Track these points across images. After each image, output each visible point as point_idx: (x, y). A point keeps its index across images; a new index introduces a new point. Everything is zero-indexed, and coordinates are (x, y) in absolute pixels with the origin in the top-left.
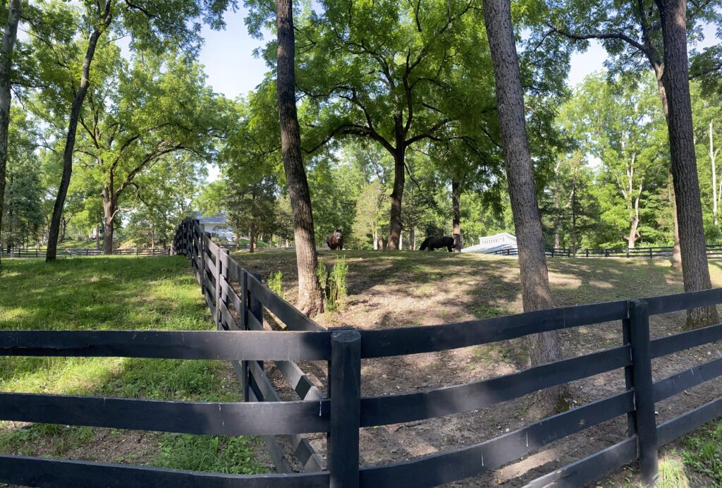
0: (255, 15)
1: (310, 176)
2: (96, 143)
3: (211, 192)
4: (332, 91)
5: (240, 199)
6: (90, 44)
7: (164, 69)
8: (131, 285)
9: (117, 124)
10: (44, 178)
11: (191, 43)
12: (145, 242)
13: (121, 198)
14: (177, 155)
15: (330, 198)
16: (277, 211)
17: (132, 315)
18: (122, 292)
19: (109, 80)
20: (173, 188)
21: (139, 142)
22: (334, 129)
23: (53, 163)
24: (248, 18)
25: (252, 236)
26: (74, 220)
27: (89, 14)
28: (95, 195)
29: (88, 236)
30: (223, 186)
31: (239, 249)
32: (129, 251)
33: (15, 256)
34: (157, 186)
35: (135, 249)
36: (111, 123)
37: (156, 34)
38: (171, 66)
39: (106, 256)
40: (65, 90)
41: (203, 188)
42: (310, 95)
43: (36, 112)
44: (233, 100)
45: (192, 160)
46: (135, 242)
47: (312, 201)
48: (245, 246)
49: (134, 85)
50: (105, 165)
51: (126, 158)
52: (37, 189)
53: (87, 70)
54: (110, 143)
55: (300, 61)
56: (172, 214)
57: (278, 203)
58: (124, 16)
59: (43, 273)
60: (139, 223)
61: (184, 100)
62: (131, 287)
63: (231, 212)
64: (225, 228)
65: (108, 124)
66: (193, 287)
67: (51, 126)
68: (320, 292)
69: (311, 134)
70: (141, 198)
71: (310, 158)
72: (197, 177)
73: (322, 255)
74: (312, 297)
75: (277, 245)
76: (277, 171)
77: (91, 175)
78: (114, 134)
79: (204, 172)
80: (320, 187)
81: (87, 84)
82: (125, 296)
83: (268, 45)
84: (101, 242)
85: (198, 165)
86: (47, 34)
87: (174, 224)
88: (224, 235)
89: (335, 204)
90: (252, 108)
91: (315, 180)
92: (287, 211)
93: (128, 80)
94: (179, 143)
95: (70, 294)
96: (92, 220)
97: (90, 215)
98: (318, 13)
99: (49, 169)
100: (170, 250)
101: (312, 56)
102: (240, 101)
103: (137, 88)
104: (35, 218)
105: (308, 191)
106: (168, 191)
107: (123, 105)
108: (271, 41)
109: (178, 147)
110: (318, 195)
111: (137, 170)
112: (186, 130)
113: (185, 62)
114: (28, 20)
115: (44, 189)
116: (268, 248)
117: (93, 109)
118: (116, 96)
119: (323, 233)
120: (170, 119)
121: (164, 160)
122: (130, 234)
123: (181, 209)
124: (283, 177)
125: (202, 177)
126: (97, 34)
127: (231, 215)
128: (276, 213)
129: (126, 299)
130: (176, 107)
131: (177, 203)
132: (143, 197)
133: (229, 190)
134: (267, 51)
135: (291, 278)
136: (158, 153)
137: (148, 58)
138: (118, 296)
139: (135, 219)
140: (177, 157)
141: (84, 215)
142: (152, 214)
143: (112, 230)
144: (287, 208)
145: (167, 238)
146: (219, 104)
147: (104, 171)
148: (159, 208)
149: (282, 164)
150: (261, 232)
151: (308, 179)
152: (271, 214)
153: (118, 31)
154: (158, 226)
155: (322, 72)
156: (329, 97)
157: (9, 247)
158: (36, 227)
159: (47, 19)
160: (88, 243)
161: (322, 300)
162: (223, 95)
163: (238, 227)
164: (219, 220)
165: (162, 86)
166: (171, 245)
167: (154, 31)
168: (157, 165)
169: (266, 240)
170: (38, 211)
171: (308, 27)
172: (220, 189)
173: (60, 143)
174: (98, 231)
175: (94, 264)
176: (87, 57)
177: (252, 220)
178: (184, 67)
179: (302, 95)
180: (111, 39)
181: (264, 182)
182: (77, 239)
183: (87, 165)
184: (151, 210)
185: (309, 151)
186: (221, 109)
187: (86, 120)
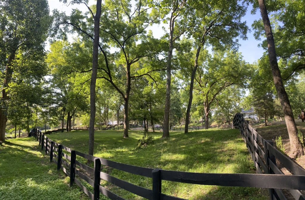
0: (257, 32)
1: (287, 89)
2: (200, 86)
3: (247, 100)
4: (291, 54)
5: (258, 102)
6: (197, 52)
7: (225, 56)
8: (217, 143)
9: (208, 78)
10: (182, 100)
11: (235, 46)
12: (221, 122)
13: (211, 105)
14: (233, 87)
15: (297, 97)
16: (274, 105)
17: (218, 157)
18: (214, 147)
19: (205, 63)
20: (231, 99)
21: (217, 83)
22: (295, 68)
23: (185, 94)
24: (255, 34)
25: (265, 117)
26: (193, 114)
27: (196, 41)
28: (201, 105)
29: (198, 121)
30: (251, 97)
31: (260, 123)
32: (215, 127)
33: (173, 130)
34: (225, 99)
35: (217, 125)
36: (206, 77)
37: (222, 44)
38: (228, 55)
39: (206, 130)
40: (189, 68)
41: (244, 99)
42: (282, 57)
43: (178, 77)
44: (252, 64)
45: (238, 88)
46: (217, 122)
47: (289, 99)
48: (263, 122)
49: (214, 63)
50: (204, 93)
51: (212, 90)
52: (180, 104)
53: (197, 61)
54: (206, 85)
55: (276, 45)
56: (231, 110)
57: (275, 102)
58: (209, 40)
59: (184, 139)
60: (218, 114)
61: (234, 67)
62: (217, 145)
63: (256, 108)
64: (253, 114)
65: (205, 78)
66: (243, 144)
67: (184, 81)
68: (301, 145)
69: (285, 72)
70: (219, 104)
71: (286, 82)
72: (241, 94)
73: (298, 125)
74: (297, 147)
75: (276, 120)
76: (273, 89)
77: (199, 97)
78: (207, 81)
79: (244, 92)
80: (292, 93)
81: (197, 66)
82: (215, 149)
83: (263, 42)
84: (204, 123)
85: (241, 90)
86: (182, 51)
87: (233, 114)
88: (253, 117)
89: (300, 99)
90: (259, 66)
91: (289, 90)
92: (279, 105)
93: (212, 61)
94: (233, 82)
95: (195, 148)
96: (200, 115)
97: (199, 112)
98: (281, 26)
99: (183, 96)
100: (231, 125)
101: (281, 42)
102: (255, 64)
103: (215, 64)
104: (179, 115)
105: (287, 95)
106: (229, 100)
107: (210, 70)
108: (264, 40)
109: (233, 84)
110: (291, 96)
111: (217, 94)
112: (235, 77)
113: (233, 53)
114: (175, 48)
115: (182, 104)
116: (273, 121)
117: (199, 73)
118: (207, 67)
119: (296, 113)
120: (229, 74)
121: (227, 89)
122: (215, 119)
123: (235, 108)
124: (276, 91)
125: (243, 94)
126: (200, 48)
127: (256, 109)
128: (274, 106)
129: (216, 150)
130: (231, 69)
131: (233, 105)
132: (220, 104)
133: (254, 99)
134: (263, 44)
135: (285, 137)
136: (225, 87)
137: (219, 53)
138: (212, 149)
139: (217, 113)
140: (232, 87)
141: (197, 112)
142: (223, 111)
143: (208, 118)
144: (279, 103)
145: (230, 120)
146: (248, 66)
147: (204, 96)
148: (226, 108)
149: (274, 86)
150: (269, 115)
151: (286, 90)
152: (272, 106)
153: (207, 45)
154: (226, 115)
155: (286, 47)
156: (290, 56)
157: (170, 126)
158: (180, 118)
159: (181, 46)
160: (199, 124)
161: (302, 149)
162: (249, 63)
163: (259, 114)
164: (251, 111)
165: (225, 62)
166: (232, 122)
167: (221, 44)
168: (225, 91)
169: (271, 118)
170: (180, 112)
171: (278, 32)
172: (250, 99)
173: (187, 87)
174: (202, 119)
175: (202, 134)
176: (196, 56)
177: (264, 111)
178: (233, 55)
179: (279, 58)
180: (205, 48)
181: (267, 94)
182: (194, 122)
183: (197, 94)
184: (223, 109)
185: (285, 79)
186: (248, 68)
187: (196, 78)
